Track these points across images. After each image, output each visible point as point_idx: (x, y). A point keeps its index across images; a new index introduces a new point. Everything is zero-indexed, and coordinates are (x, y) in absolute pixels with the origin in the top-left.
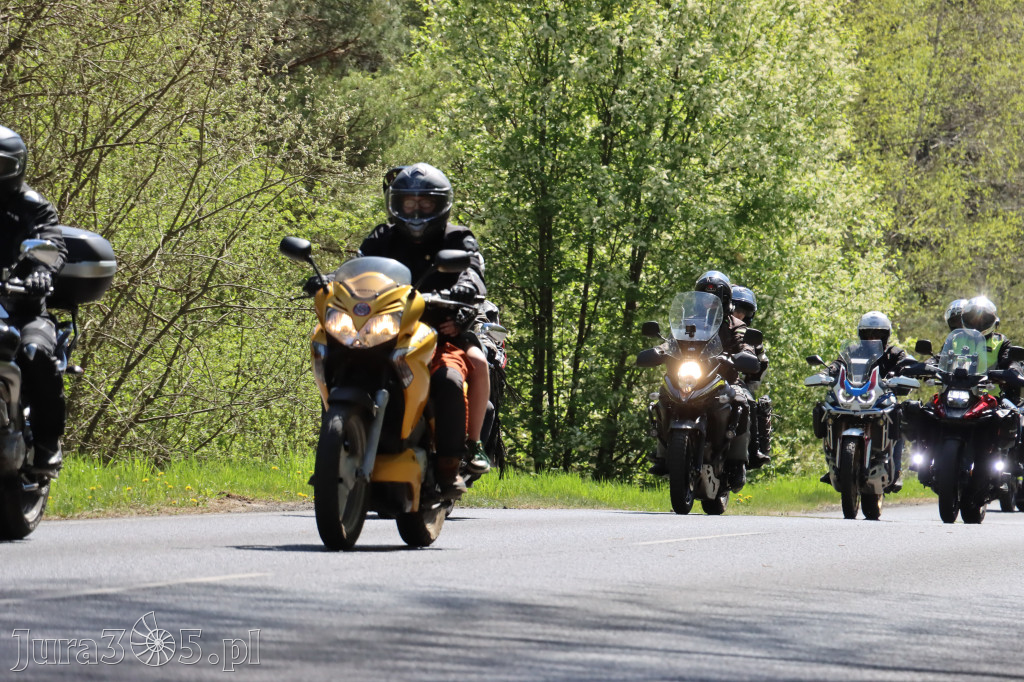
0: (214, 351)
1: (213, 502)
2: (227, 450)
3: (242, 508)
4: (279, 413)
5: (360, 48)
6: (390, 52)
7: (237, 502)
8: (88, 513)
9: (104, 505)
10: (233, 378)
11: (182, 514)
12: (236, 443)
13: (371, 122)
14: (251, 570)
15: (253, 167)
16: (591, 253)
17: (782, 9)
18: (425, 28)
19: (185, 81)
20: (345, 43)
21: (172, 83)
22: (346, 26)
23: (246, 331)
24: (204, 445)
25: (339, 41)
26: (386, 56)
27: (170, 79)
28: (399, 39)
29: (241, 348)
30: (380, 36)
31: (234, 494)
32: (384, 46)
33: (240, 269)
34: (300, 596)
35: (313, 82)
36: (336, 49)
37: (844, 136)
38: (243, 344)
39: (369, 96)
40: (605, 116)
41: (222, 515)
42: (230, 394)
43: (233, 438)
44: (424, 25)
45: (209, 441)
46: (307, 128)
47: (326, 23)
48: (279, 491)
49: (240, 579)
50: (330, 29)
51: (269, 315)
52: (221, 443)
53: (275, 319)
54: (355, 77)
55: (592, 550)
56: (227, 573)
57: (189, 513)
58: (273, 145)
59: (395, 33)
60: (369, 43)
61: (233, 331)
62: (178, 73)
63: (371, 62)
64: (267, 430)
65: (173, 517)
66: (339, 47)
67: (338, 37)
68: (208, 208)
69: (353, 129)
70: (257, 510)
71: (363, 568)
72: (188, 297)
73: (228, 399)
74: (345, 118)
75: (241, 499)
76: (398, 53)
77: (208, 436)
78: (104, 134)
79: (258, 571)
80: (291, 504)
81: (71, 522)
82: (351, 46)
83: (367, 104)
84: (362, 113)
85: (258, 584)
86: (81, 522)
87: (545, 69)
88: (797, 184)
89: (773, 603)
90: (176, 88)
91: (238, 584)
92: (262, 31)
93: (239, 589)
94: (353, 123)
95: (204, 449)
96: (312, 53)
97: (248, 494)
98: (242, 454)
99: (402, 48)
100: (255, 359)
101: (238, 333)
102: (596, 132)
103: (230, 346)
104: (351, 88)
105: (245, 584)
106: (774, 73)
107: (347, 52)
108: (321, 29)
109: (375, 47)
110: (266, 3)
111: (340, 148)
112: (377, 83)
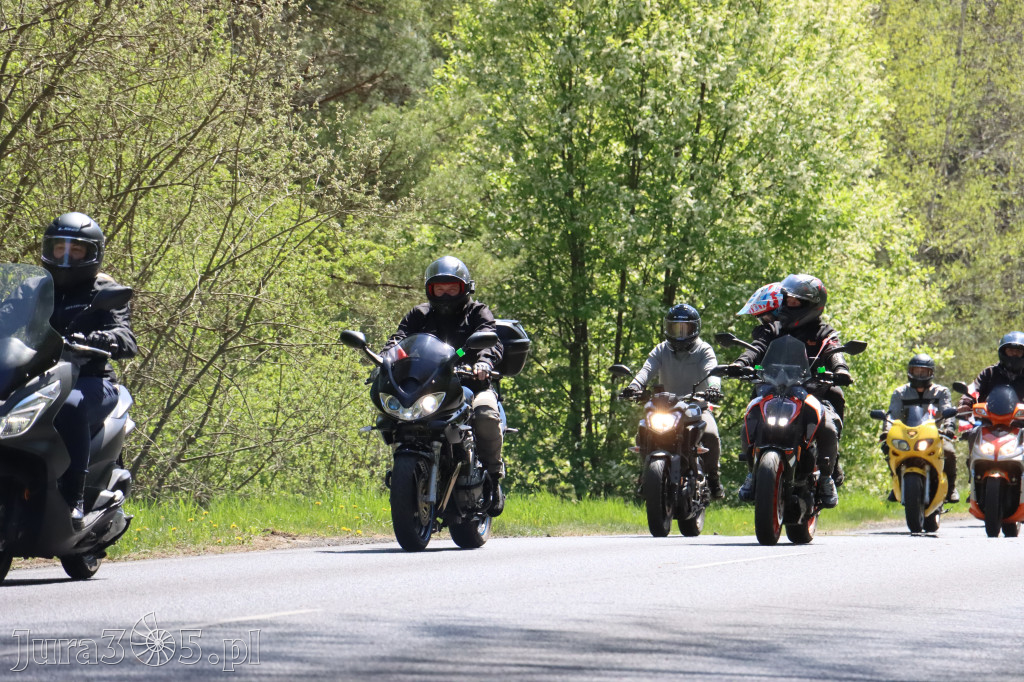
0: (253, 388)
1: (258, 540)
2: (269, 487)
3: (287, 545)
4: (320, 449)
5: (388, 81)
6: (418, 85)
7: (282, 539)
8: (135, 555)
9: (151, 546)
10: (272, 415)
11: (228, 552)
12: (278, 481)
13: (403, 156)
14: (300, 606)
15: (286, 203)
16: (624, 277)
19: (217, 122)
20: (372, 78)
21: (205, 123)
22: (373, 61)
23: (284, 368)
24: (247, 482)
25: (366, 76)
26: (414, 89)
27: (202, 120)
28: (426, 71)
29: (280, 384)
30: (408, 69)
31: (278, 531)
32: (412, 79)
33: (277, 306)
35: (344, 117)
36: (364, 84)
37: (875, 152)
38: (282, 379)
39: (401, 130)
40: (632, 142)
41: (268, 553)
42: (271, 431)
43: (274, 475)
45: (252, 479)
46: (340, 164)
47: (352, 58)
48: (322, 526)
49: (290, 616)
50: (357, 64)
51: (307, 352)
52: (262, 480)
53: (313, 355)
54: (385, 111)
55: (638, 576)
56: (277, 611)
57: (235, 551)
58: (306, 182)
59: (422, 66)
60: (397, 76)
61: (272, 368)
62: (210, 113)
63: (399, 95)
64: (307, 466)
65: (219, 556)
66: (366, 82)
67: (366, 72)
68: (243, 247)
69: (385, 163)
70: (302, 546)
72: (225, 336)
73: (269, 437)
74: (377, 152)
75: (285, 535)
76: (425, 85)
77: (249, 474)
78: (138, 176)
79: (309, 608)
80: (337, 538)
81: (118, 564)
82: (379, 80)
83: (398, 138)
84: (394, 147)
85: (309, 621)
86: (128, 564)
87: (568, 95)
89: (824, 624)
90: (208, 129)
91: (289, 620)
92: (292, 68)
94: (385, 157)
95: (247, 487)
96: (340, 89)
97: (292, 530)
98: (283, 491)
100: (294, 396)
101: (275, 370)
102: (624, 157)
103: (269, 382)
104: (383, 122)
105: (295, 620)
106: (803, 87)
107: (375, 86)
108: (348, 64)
109: (402, 80)
110: (295, 41)
111: (373, 183)
112: (406, 117)
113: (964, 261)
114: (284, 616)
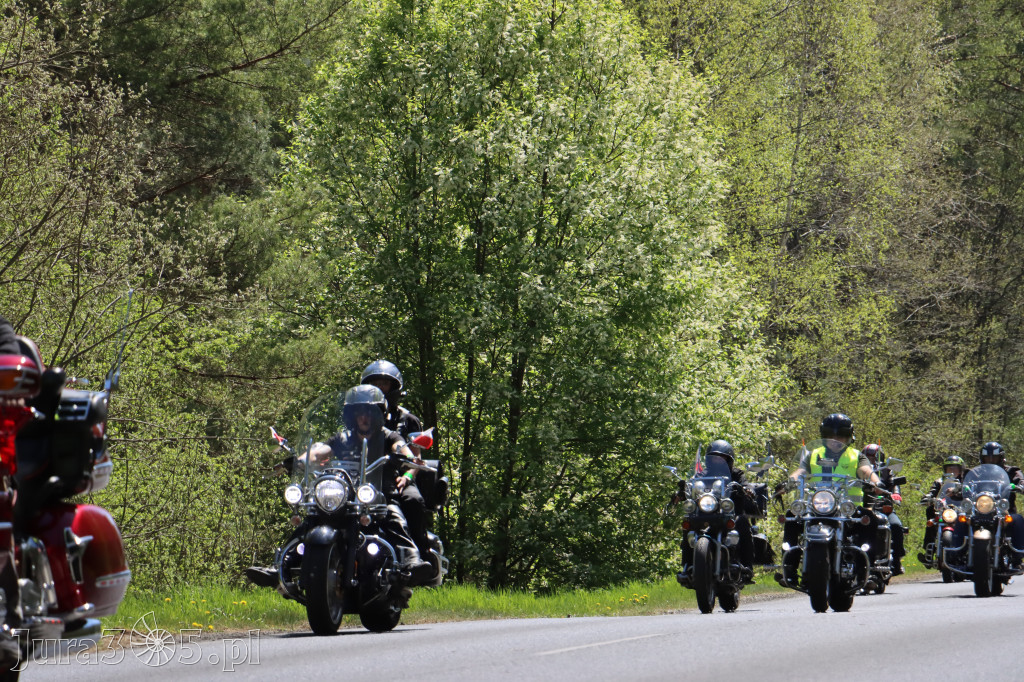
4: (169, 543)
5: (229, 172)
6: (259, 175)
10: (120, 511)
13: (247, 246)
16: (472, 362)
17: (646, 110)
18: (292, 148)
19: (57, 218)
20: (214, 169)
21: (44, 221)
22: (213, 152)
23: (130, 463)
25: (207, 167)
26: (256, 179)
27: (43, 216)
28: (268, 161)
29: (127, 481)
30: (249, 159)
32: (253, 169)
33: (121, 402)
35: (187, 209)
36: (205, 175)
37: (716, 233)
38: (129, 475)
39: (243, 221)
40: (477, 226)
44: (290, 145)
46: (186, 253)
47: (192, 149)
48: (174, 623)
50: (197, 157)
51: (154, 446)
54: (227, 202)
55: (494, 664)
58: (149, 277)
59: (262, 156)
60: (239, 168)
61: (119, 464)
62: (50, 211)
63: (243, 186)
64: (157, 561)
66: (207, 173)
67: (207, 163)
68: (86, 342)
69: (228, 255)
74: (222, 243)
76: (267, 176)
82: (220, 171)
83: (241, 228)
84: (236, 238)
87: (413, 181)
88: (671, 281)
90: (49, 226)
94: (229, 249)
96: (181, 180)
98: (134, 588)
99: (272, 170)
100: (141, 491)
101: (123, 465)
102: (469, 241)
103: (116, 479)
104: (225, 213)
106: (642, 172)
107: (216, 177)
108: (190, 156)
109: (244, 171)
112: (247, 206)
113: (808, 336)
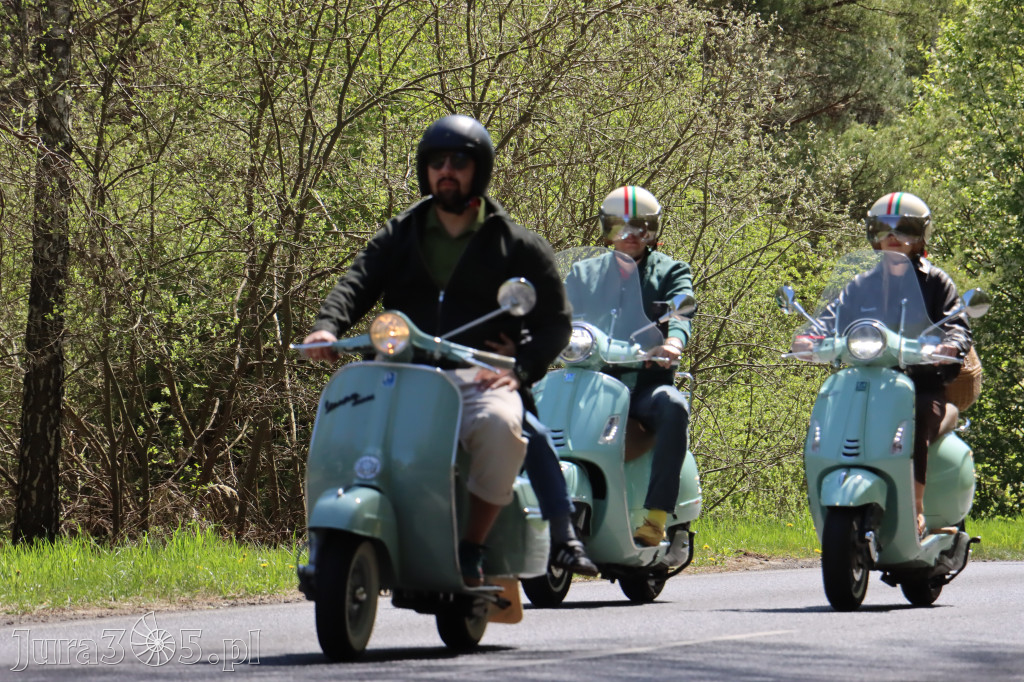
0: (723, 411)
1: (731, 561)
2: (741, 508)
3: (760, 566)
4: (791, 470)
5: (861, 101)
6: (891, 104)
7: (755, 560)
10: (743, 437)
11: (701, 573)
12: (750, 502)
13: (875, 174)
14: (776, 628)
15: (756, 226)
18: (928, 76)
19: (688, 144)
20: (846, 98)
21: (676, 146)
22: (845, 80)
23: (755, 389)
24: (718, 504)
25: (839, 95)
26: (888, 108)
27: (674, 143)
28: (901, 90)
29: (751, 407)
30: (881, 89)
31: (751, 552)
32: (885, 98)
33: (747, 327)
34: (827, 652)
35: (816, 137)
36: (836, 104)
38: (752, 402)
39: (873, 148)
41: (741, 574)
42: (742, 452)
43: (746, 496)
44: (927, 73)
45: (723, 500)
46: (811, 184)
47: (827, 78)
48: (795, 548)
49: (766, 636)
50: (830, 84)
51: (778, 373)
52: (734, 501)
53: (784, 376)
54: (857, 129)
56: (752, 631)
57: (708, 572)
58: (776, 203)
59: (896, 85)
60: (871, 97)
61: (743, 389)
62: (682, 136)
63: (873, 115)
64: (779, 487)
65: (693, 576)
66: (840, 102)
67: (839, 92)
68: (714, 268)
69: (856, 183)
70: (775, 568)
71: (889, 623)
72: (697, 357)
73: (740, 458)
74: (847, 170)
75: (758, 557)
76: (899, 105)
77: (721, 495)
79: (783, 628)
80: (809, 560)
82: (852, 100)
83: (870, 156)
84: (865, 166)
85: (785, 641)
90: (680, 151)
91: (765, 641)
92: (764, 89)
93: (766, 646)
94: (857, 177)
95: (718, 508)
96: (812, 109)
97: (765, 552)
98: (756, 512)
99: (904, 99)
100: (766, 417)
101: (746, 391)
103: (740, 404)
104: (855, 140)
105: (772, 641)
107: (847, 107)
108: (821, 85)
109: (876, 100)
110: (766, 61)
111: (845, 202)
112: (879, 135)
114: (760, 637)
